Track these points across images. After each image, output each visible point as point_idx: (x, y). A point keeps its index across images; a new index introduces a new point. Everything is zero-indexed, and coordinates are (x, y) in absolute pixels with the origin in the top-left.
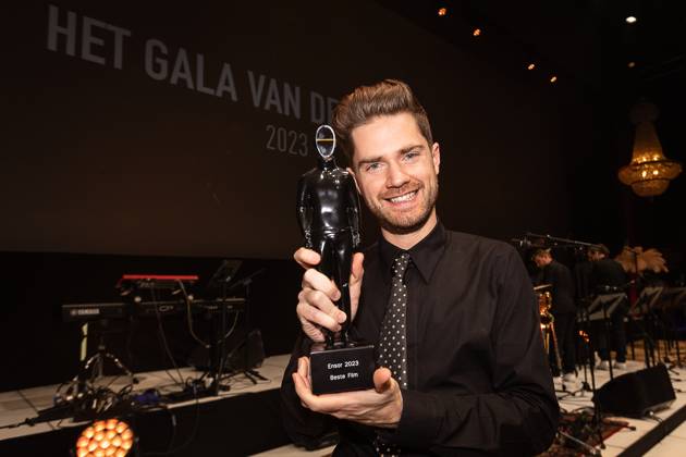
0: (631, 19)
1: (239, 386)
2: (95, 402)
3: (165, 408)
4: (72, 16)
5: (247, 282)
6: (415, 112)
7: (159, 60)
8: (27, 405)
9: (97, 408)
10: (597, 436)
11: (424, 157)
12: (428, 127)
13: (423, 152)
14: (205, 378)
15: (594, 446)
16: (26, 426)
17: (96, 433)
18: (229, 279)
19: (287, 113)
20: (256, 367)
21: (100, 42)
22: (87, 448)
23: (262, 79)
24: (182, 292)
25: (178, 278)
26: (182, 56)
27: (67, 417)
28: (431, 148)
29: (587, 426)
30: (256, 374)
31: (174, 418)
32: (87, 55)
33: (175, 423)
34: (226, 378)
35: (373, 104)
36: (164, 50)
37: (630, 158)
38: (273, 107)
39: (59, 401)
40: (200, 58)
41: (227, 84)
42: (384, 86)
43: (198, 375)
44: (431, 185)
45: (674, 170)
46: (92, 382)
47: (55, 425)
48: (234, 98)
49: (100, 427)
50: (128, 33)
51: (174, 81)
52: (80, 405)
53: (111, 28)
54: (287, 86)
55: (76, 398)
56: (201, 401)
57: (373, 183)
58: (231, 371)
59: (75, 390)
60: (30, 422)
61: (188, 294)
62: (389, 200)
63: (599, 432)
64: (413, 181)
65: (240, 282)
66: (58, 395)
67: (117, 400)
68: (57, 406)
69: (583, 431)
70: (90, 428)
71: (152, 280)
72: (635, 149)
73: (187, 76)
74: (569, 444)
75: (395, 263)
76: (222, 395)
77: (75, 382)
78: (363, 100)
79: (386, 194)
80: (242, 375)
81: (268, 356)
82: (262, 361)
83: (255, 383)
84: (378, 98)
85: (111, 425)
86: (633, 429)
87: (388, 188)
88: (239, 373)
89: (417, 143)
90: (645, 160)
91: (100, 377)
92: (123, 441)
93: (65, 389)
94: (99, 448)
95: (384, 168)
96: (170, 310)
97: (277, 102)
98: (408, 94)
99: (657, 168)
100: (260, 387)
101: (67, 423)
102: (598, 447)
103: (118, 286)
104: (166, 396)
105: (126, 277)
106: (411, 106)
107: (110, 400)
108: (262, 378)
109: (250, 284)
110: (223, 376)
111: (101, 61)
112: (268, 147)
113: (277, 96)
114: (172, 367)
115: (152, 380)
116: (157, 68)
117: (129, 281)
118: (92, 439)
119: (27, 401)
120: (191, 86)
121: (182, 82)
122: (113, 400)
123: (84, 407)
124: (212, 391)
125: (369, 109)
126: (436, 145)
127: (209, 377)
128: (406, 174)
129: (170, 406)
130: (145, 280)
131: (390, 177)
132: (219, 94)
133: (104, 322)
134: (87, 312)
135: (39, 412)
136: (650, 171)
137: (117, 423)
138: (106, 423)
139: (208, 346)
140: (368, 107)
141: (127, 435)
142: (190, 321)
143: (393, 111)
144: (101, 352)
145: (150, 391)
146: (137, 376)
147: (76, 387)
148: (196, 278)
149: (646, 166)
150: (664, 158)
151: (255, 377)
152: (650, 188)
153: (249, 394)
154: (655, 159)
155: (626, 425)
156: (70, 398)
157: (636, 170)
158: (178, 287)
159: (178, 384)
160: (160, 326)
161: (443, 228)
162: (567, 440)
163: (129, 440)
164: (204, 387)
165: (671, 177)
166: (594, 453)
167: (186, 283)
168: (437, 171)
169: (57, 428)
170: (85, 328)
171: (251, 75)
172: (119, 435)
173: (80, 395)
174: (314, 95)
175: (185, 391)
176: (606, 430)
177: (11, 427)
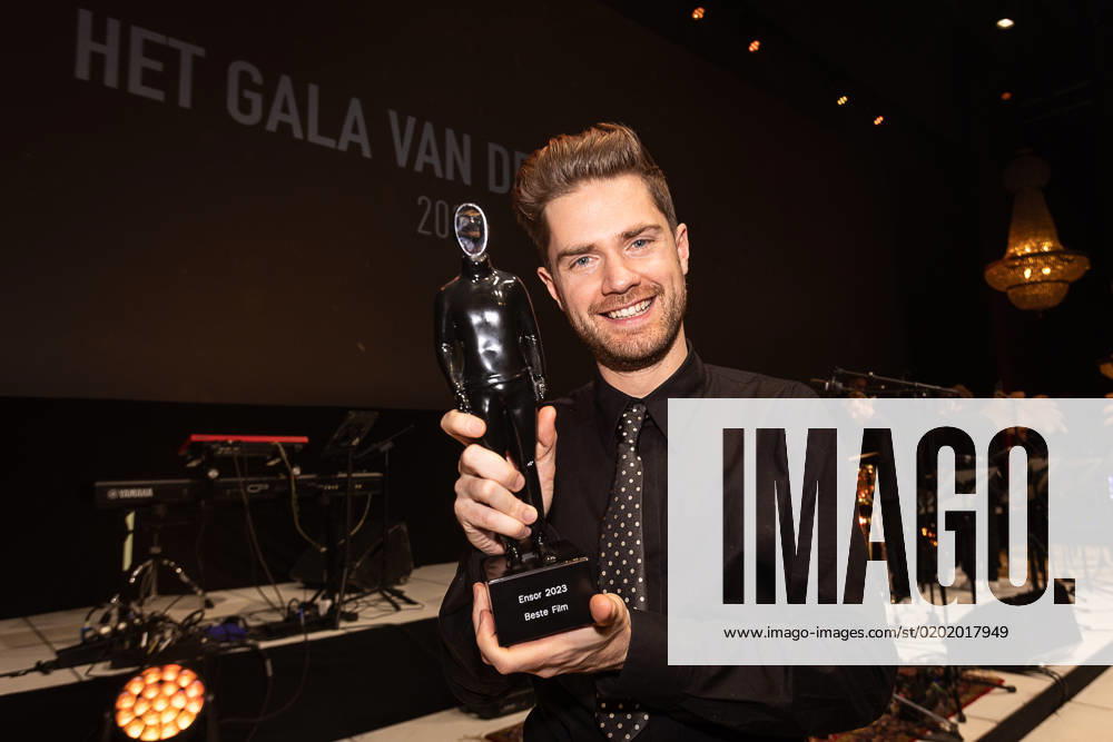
0: (1005, 23)
1: (372, 614)
2: (145, 636)
3: (255, 649)
4: (113, 26)
5: (386, 447)
6: (646, 173)
7: (248, 94)
8: (38, 640)
9: (147, 647)
10: (952, 701)
11: (663, 243)
12: (668, 198)
13: (661, 236)
14: (318, 600)
15: (947, 717)
16: (37, 675)
17: (146, 687)
18: (356, 441)
19: (450, 176)
20: (399, 583)
21: (157, 66)
22: (132, 710)
23: (411, 121)
24: (283, 462)
25: (276, 440)
26: (285, 86)
27: (99, 661)
28: (673, 231)
29: (935, 685)
30: (400, 595)
31: (268, 664)
32: (136, 87)
33: (270, 673)
34: (351, 600)
35: (578, 161)
36: (257, 78)
37: (1004, 246)
38: (428, 167)
39: (89, 634)
40: (313, 90)
41: (355, 130)
42: (594, 133)
43: (308, 596)
44: (675, 290)
45: (1078, 266)
46: (140, 605)
47: (82, 672)
48: (367, 153)
49: (152, 677)
50: (200, 52)
51: (272, 126)
52: (122, 642)
53: (174, 43)
54: (450, 134)
55: (115, 631)
56: (312, 636)
57: (580, 289)
58: (359, 590)
59: (114, 618)
60: (43, 668)
61: (293, 467)
62: (606, 315)
63: (956, 696)
64: (644, 282)
65: (375, 446)
66: (87, 625)
67: (179, 634)
68: (85, 642)
69: (929, 692)
70: (138, 679)
71: (236, 444)
72: (1012, 232)
73: (293, 119)
74: (906, 714)
75: (622, 421)
76: (344, 627)
77: (114, 605)
78: (563, 156)
79: (602, 304)
80: (376, 596)
81: (417, 566)
82: (408, 573)
83: (398, 609)
84: (585, 153)
85: (170, 674)
86: (1012, 690)
87: (605, 295)
88: (374, 592)
89: (650, 222)
90: (1028, 250)
91: (153, 596)
92: (189, 700)
93: (98, 615)
94: (152, 711)
95: (597, 262)
96: (263, 491)
97: (435, 160)
98: (635, 144)
99: (1047, 264)
100: (406, 616)
101: (101, 670)
102: (953, 720)
103: (183, 453)
104: (258, 628)
105: (195, 438)
106: (640, 164)
107: (168, 634)
108: (409, 602)
109: (390, 451)
110: (347, 597)
111: (158, 95)
112: (420, 230)
113: (434, 149)
114: (266, 582)
115: (234, 602)
116: (245, 107)
117: (200, 443)
118: (139, 696)
119: (39, 634)
120: (298, 134)
121: (284, 128)
122: (173, 633)
123: (127, 644)
124: (329, 621)
125: (572, 168)
126: (682, 226)
127: (324, 598)
128: (633, 271)
129: (264, 645)
130: (224, 444)
131: (607, 276)
132: (343, 146)
133: (160, 510)
134: (133, 493)
135: (58, 653)
136: (1037, 269)
137: (180, 672)
138: (162, 670)
139: (324, 549)
140: (570, 167)
141: (195, 691)
142: (296, 509)
143: (612, 171)
144: (155, 557)
145: (232, 620)
146: (210, 595)
147: (115, 612)
148: (305, 439)
149: (1031, 260)
150: (1061, 247)
151: (398, 600)
152: (1037, 295)
153: (389, 627)
154: (1046, 249)
155: (999, 684)
156: (105, 630)
157: (1014, 267)
158: (276, 454)
159: (274, 609)
160: (249, 516)
161: (699, 361)
162: (902, 706)
163: (197, 698)
164: (317, 614)
165: (1071, 278)
166: (948, 729)
167: (289, 448)
168: (685, 269)
169: (85, 678)
170: (130, 519)
171: (393, 116)
172: (182, 689)
173: (122, 626)
174: (493, 148)
175: (287, 620)
176: (967, 692)
177: (13, 675)
